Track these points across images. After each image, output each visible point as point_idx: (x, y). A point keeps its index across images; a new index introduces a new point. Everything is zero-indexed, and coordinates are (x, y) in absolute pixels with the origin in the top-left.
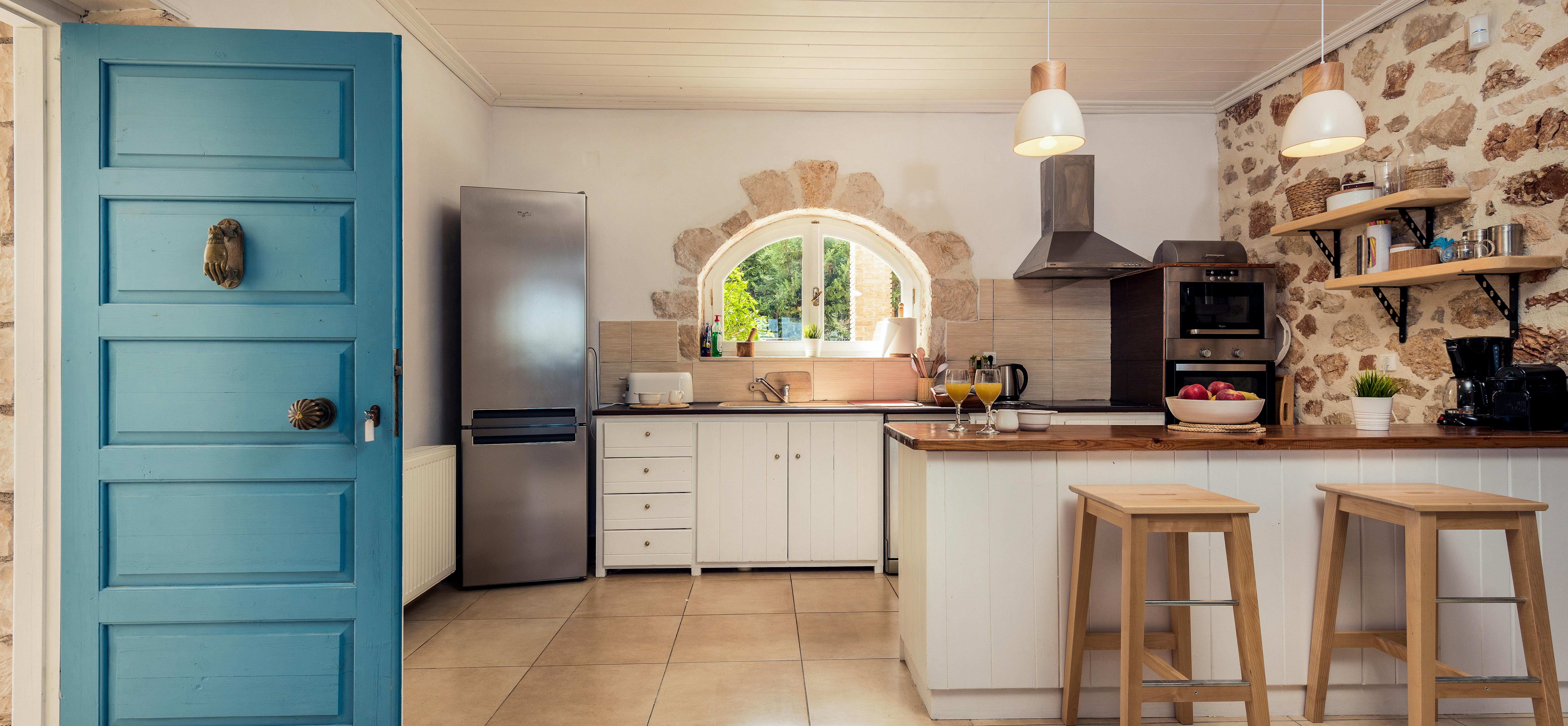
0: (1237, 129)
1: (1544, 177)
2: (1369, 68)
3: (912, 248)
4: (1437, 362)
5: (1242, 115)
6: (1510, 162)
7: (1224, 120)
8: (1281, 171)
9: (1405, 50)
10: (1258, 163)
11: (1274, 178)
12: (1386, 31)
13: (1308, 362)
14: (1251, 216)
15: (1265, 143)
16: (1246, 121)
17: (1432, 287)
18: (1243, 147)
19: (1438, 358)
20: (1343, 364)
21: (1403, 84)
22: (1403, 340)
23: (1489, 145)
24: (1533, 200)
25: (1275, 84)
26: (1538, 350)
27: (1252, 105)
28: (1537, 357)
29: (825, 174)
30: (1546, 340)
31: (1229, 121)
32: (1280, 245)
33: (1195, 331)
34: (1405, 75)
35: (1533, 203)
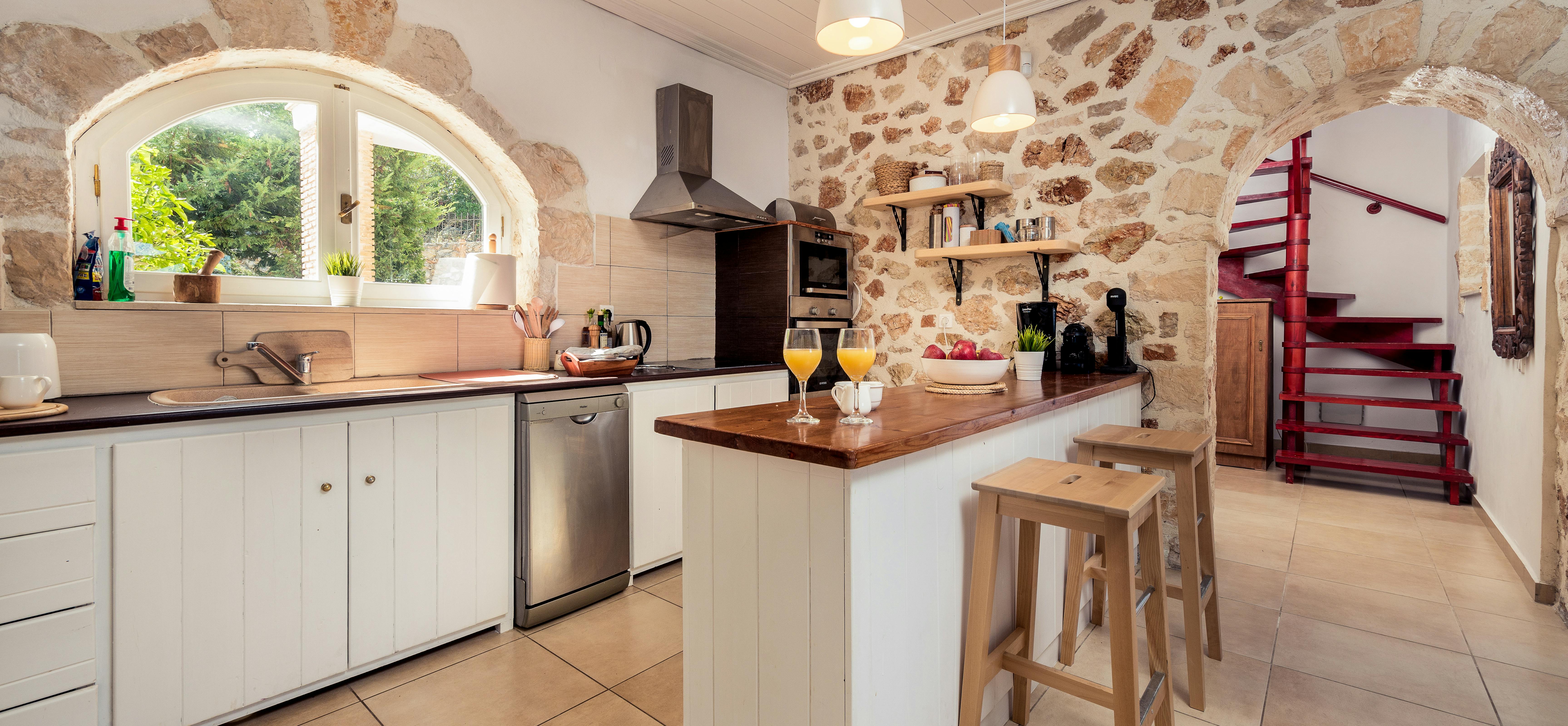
0: (808, 107)
1: (1067, 185)
2: (933, 77)
3: (512, 159)
4: (986, 321)
5: (813, 95)
6: (1043, 170)
7: (795, 97)
8: (852, 152)
9: (964, 67)
10: (830, 141)
11: (845, 157)
12: (948, 48)
13: (876, 319)
14: (821, 189)
15: (837, 124)
16: (817, 101)
17: (981, 261)
18: (814, 124)
19: (987, 317)
20: (908, 322)
21: (962, 96)
22: (959, 303)
23: (1027, 155)
24: (1060, 201)
25: (847, 73)
26: (1061, 313)
27: (825, 88)
28: (1060, 318)
29: (373, 10)
30: (1066, 305)
31: (800, 98)
32: (850, 217)
33: (810, 290)
34: (963, 88)
35: (1060, 203)
